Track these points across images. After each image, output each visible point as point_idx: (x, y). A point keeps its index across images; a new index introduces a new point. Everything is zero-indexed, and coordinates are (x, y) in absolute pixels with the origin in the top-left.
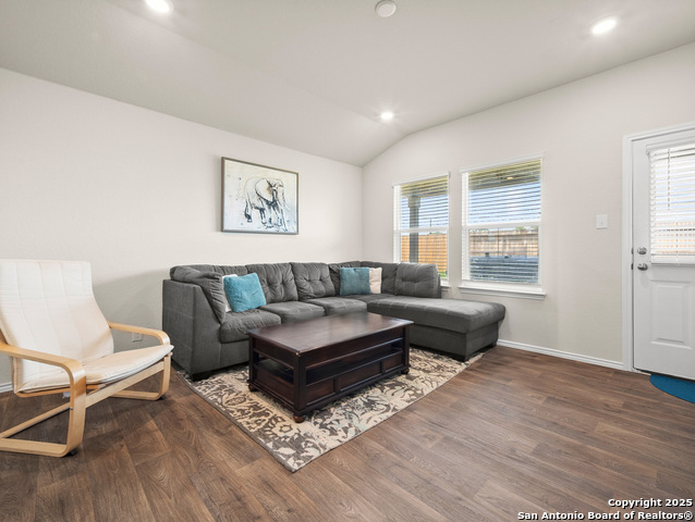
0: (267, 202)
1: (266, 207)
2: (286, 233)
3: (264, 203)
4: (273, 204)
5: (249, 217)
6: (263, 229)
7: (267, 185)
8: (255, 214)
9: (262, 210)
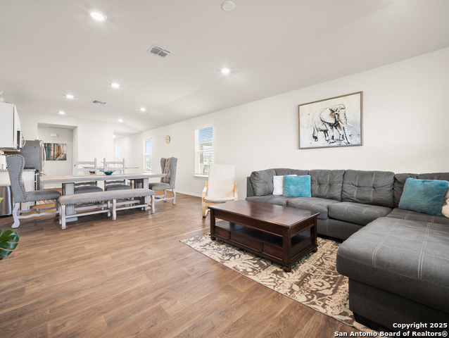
0: (330, 124)
1: (329, 128)
2: (348, 145)
3: (328, 126)
4: (336, 125)
5: (316, 138)
6: (327, 144)
7: (330, 112)
8: (320, 135)
9: (325, 131)
